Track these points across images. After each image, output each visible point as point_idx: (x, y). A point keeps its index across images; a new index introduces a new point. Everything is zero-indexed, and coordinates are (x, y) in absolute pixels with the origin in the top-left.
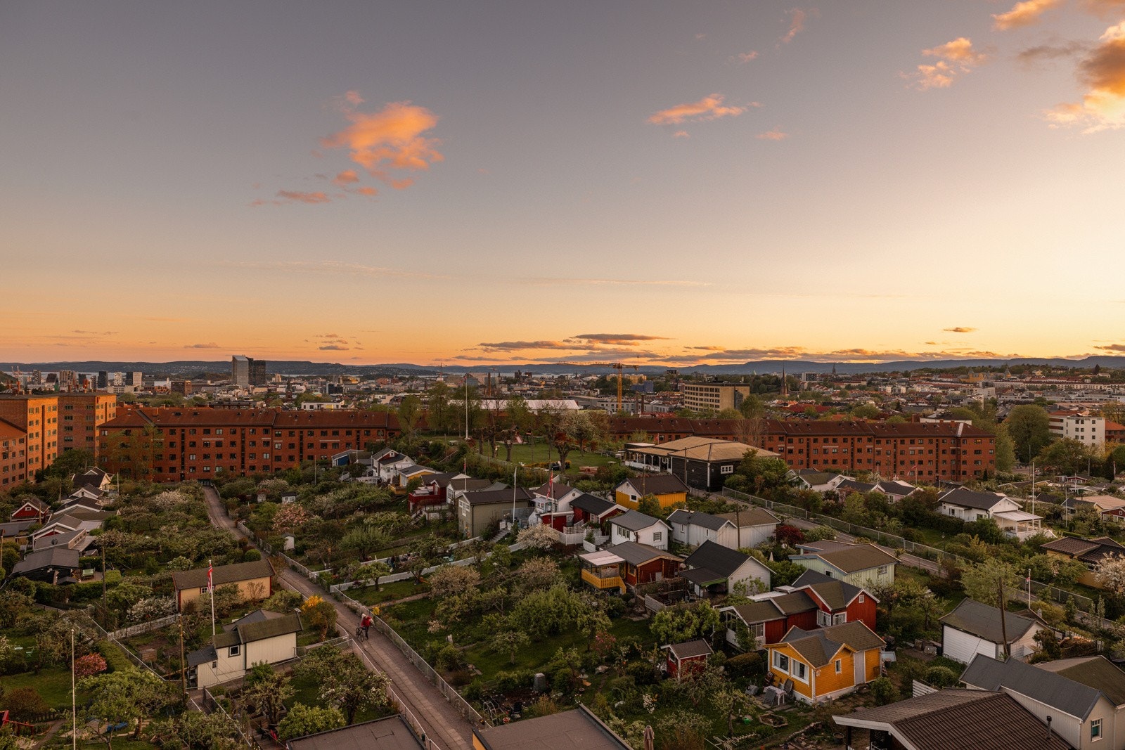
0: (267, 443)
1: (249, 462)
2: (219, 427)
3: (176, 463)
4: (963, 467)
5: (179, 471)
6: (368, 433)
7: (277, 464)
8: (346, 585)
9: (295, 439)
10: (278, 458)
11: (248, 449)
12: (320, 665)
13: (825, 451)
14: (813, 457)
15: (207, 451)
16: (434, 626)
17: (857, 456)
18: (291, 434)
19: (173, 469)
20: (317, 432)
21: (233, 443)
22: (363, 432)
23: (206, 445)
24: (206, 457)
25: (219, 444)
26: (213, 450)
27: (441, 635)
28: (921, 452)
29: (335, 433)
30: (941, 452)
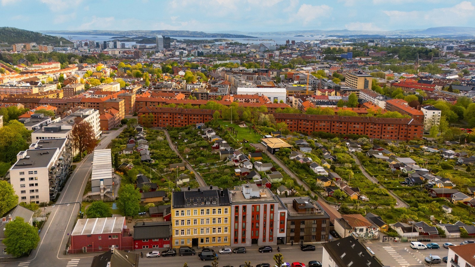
0: (179, 118)
1: (175, 122)
2: (167, 113)
3: (156, 122)
4: (409, 135)
5: (157, 124)
6: (206, 116)
7: (182, 123)
8: (197, 169)
9: (187, 117)
10: (182, 122)
11: (175, 119)
12: (193, 184)
13: (355, 127)
14: (349, 129)
15: (164, 119)
16: (209, 179)
17: (366, 129)
18: (186, 115)
19: (156, 123)
20: (192, 115)
21: (171, 117)
22: (205, 116)
23: (164, 117)
24: (164, 120)
25: (167, 117)
26: (165, 119)
27: (210, 181)
28: (392, 129)
29: (198, 116)
30: (401, 129)
